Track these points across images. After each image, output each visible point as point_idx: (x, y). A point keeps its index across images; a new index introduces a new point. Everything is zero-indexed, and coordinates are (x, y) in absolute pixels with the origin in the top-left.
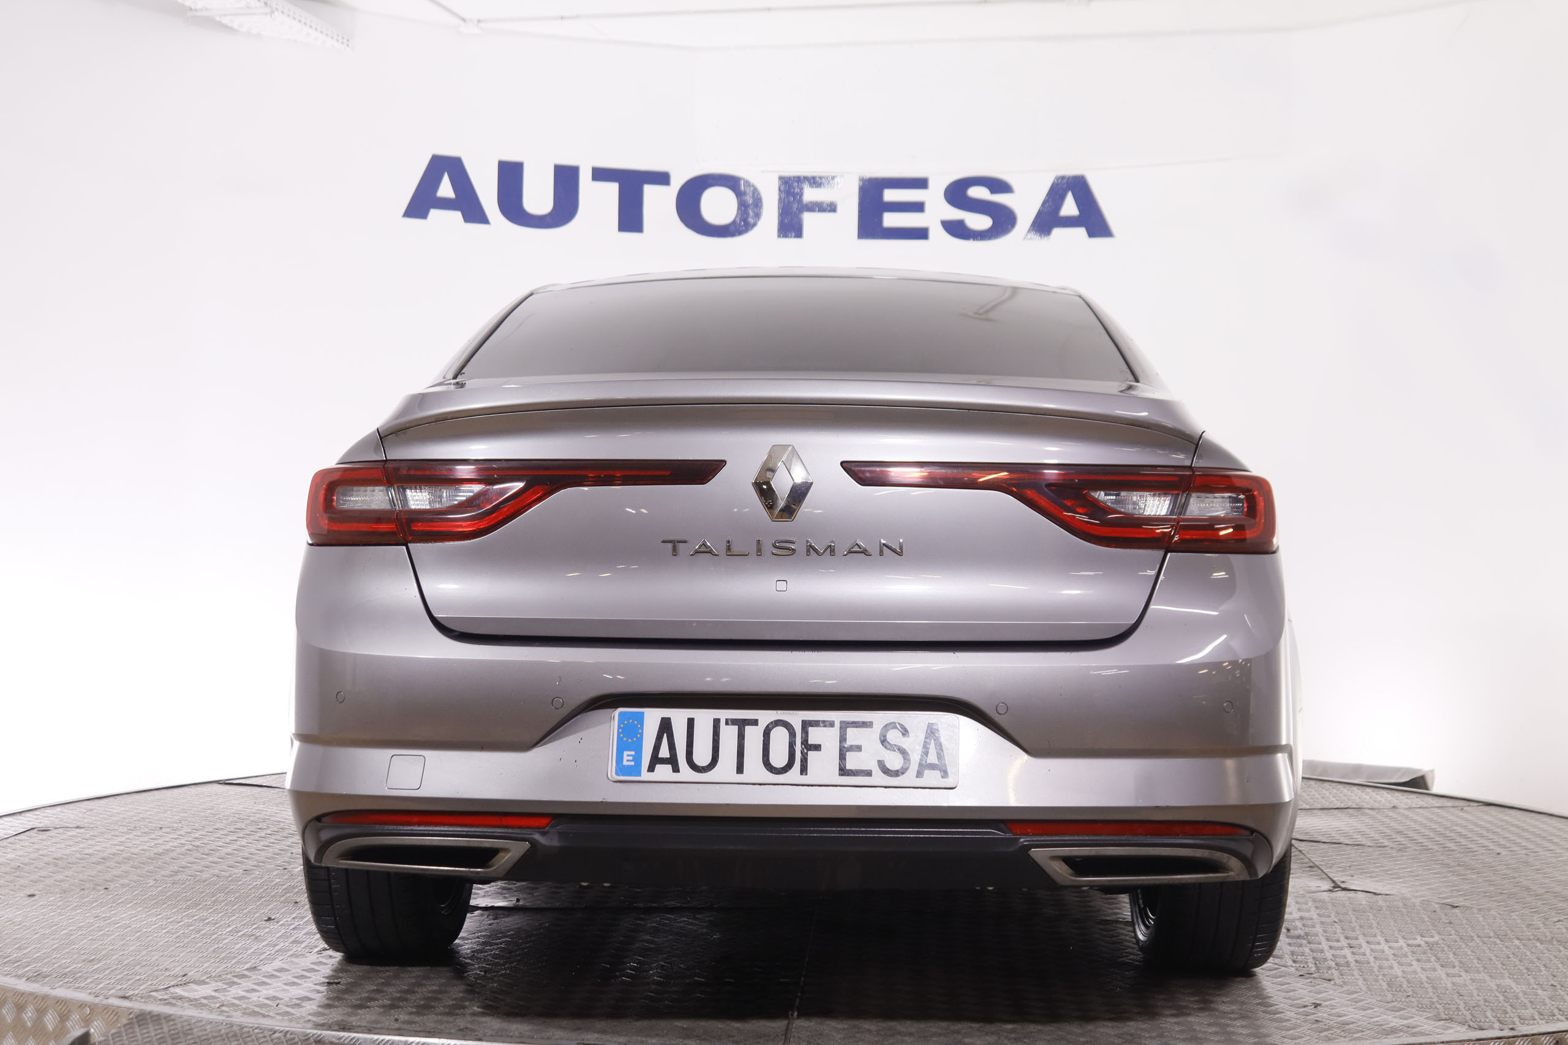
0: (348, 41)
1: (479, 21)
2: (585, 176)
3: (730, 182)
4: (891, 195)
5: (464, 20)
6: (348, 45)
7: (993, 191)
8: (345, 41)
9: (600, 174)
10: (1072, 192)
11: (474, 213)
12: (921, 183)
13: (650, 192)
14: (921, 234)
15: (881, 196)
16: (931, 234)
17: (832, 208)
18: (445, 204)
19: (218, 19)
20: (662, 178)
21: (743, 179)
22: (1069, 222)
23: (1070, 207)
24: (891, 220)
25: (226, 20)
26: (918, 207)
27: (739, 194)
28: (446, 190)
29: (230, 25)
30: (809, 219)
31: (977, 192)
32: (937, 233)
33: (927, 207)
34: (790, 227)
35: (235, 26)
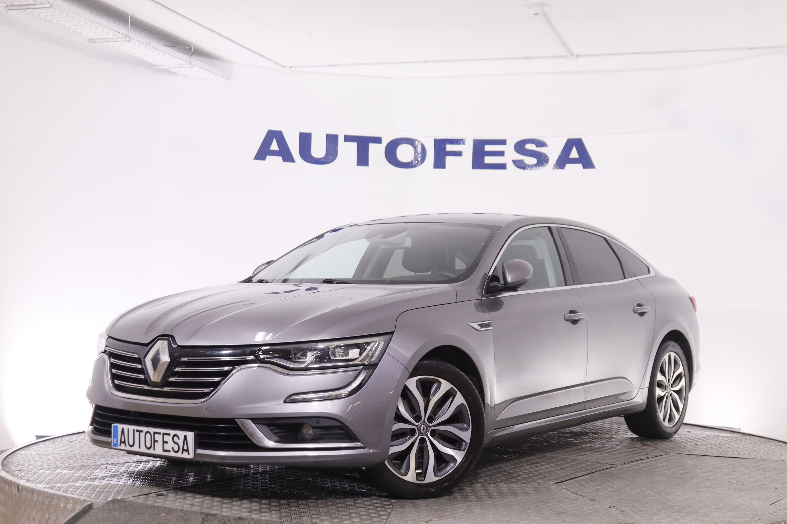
0: (229, 77)
1: (290, 67)
2: (341, 139)
3: (411, 142)
4: (488, 148)
5: (283, 67)
6: (229, 79)
7: (537, 146)
8: (227, 78)
9: (348, 139)
10: (575, 146)
11: (287, 157)
12: (503, 142)
13: (372, 146)
14: (503, 167)
15: (484, 148)
16: (508, 166)
17: (459, 154)
18: (274, 153)
19: (168, 69)
20: (378, 140)
21: (417, 140)
22: (574, 161)
23: (574, 154)
24: (488, 160)
25: (171, 70)
26: (501, 154)
27: (415, 148)
28: (274, 146)
29: (174, 71)
30: (449, 159)
31: (530, 147)
32: (510, 166)
33: (506, 154)
34: (439, 163)
35: (176, 72)
